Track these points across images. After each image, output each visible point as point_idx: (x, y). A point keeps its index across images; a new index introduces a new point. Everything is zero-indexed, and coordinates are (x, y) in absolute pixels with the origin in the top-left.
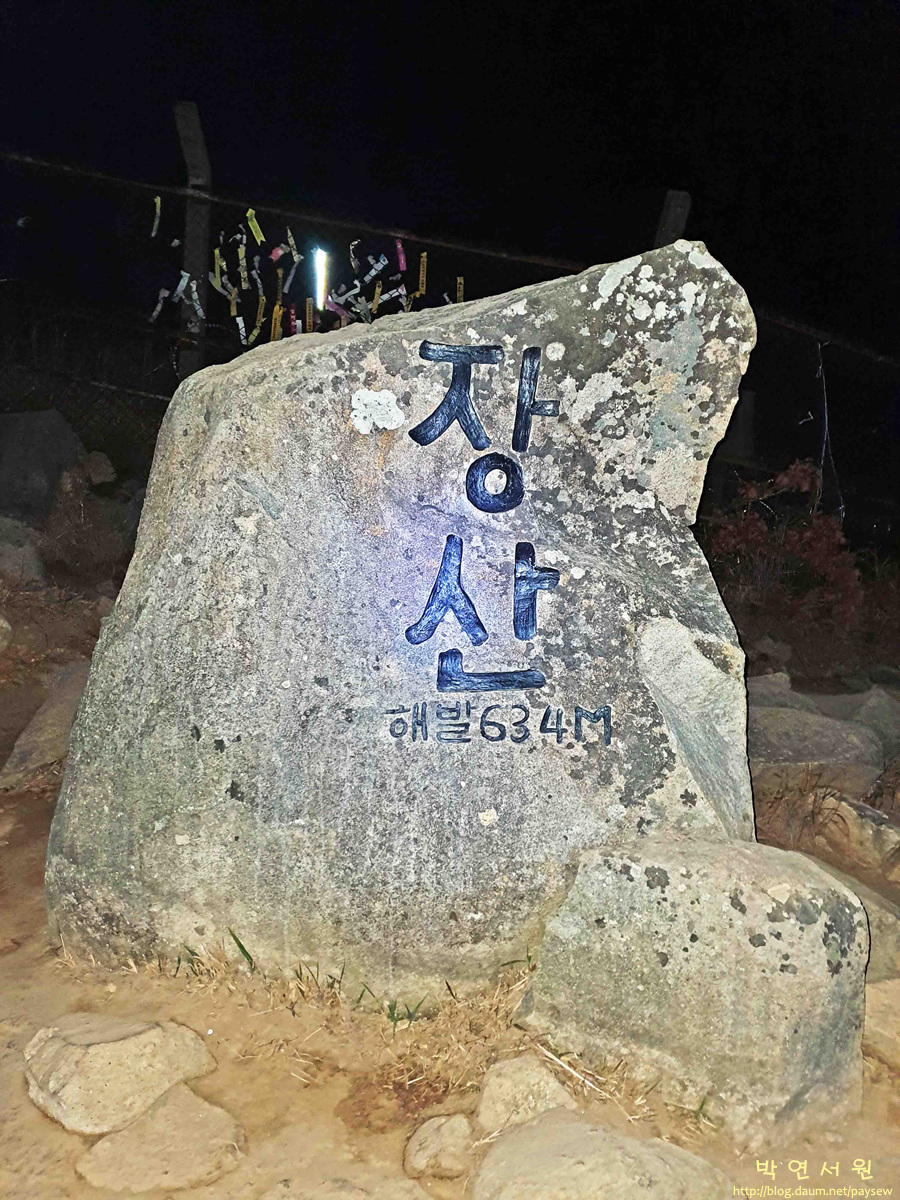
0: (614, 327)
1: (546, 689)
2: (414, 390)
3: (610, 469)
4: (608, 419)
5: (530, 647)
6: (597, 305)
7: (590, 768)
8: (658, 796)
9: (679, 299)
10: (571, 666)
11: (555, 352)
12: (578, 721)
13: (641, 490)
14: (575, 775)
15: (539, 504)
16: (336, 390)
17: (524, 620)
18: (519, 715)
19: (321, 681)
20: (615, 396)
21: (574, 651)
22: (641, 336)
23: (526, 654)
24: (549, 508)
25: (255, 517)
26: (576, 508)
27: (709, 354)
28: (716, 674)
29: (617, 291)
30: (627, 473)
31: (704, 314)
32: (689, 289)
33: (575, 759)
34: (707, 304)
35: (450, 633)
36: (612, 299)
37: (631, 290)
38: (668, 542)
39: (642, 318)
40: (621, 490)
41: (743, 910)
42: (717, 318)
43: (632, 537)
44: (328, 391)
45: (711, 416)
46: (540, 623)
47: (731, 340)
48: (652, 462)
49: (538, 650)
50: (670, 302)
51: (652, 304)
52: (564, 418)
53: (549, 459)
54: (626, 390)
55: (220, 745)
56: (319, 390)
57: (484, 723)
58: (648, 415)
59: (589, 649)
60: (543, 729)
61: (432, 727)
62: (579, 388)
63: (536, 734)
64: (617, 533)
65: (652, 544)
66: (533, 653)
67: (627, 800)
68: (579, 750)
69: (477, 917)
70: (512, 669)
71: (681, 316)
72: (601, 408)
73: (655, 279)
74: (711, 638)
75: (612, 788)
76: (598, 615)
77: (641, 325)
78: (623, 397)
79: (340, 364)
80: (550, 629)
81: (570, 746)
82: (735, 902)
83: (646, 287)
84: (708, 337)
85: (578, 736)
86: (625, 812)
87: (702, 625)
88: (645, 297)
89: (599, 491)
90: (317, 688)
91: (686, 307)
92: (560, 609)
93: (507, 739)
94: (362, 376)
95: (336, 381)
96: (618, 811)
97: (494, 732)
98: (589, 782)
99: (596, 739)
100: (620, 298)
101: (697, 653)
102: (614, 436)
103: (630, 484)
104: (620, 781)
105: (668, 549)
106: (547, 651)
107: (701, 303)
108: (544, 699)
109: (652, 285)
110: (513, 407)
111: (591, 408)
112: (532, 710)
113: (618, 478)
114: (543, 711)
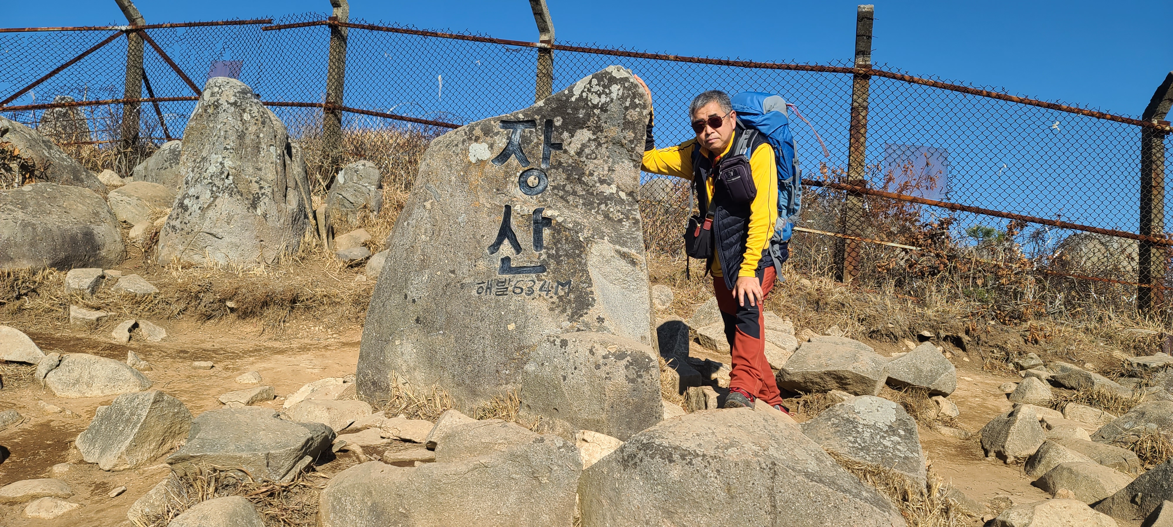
0: (584, 108)
1: (545, 274)
2: (494, 141)
3: (591, 174)
4: (587, 151)
5: (540, 255)
6: (573, 99)
7: (558, 306)
8: (585, 318)
9: (611, 92)
10: (559, 263)
11: (558, 122)
12: (557, 287)
13: (609, 184)
14: (552, 309)
15: (556, 191)
16: (463, 144)
17: (538, 243)
18: (530, 284)
19: (453, 272)
20: (590, 140)
21: (561, 256)
22: (597, 112)
23: (539, 258)
24: (561, 193)
25: (431, 201)
26: (574, 193)
27: (628, 117)
28: (630, 267)
29: (583, 91)
30: (600, 176)
31: (623, 98)
32: (615, 88)
33: (553, 303)
34: (623, 94)
35: (506, 249)
36: (581, 96)
37: (589, 90)
38: (619, 208)
39: (595, 103)
40: (598, 184)
41: (593, 354)
42: (629, 100)
43: (603, 207)
44: (460, 145)
45: (636, 145)
46: (545, 243)
47: (638, 109)
48: (613, 170)
49: (544, 256)
50: (607, 94)
51: (600, 96)
52: (566, 152)
53: (560, 170)
54: (595, 137)
55: (414, 301)
56: (457, 145)
57: (515, 287)
58: (607, 148)
59: (566, 255)
60: (541, 290)
61: (494, 290)
62: (572, 136)
63: (537, 292)
64: (596, 205)
65: (612, 210)
66: (542, 258)
67: (571, 319)
68: (555, 299)
69: (507, 372)
70: (533, 265)
71: (612, 100)
72: (584, 146)
73: (599, 85)
74: (625, 250)
75: (565, 314)
76: (570, 238)
77: (595, 106)
78: (594, 140)
79: (466, 133)
80: (550, 246)
81: (551, 297)
82: (591, 351)
83: (596, 88)
84: (626, 108)
85: (556, 293)
86: (570, 324)
87: (624, 244)
88: (596, 93)
89: (586, 185)
90: (450, 274)
91: (614, 96)
92: (554, 237)
93: (523, 294)
94: (473, 138)
95: (464, 141)
96: (567, 324)
97: (518, 291)
98: (557, 312)
99: (563, 294)
100: (584, 95)
101: (617, 256)
102: (591, 158)
103: (602, 182)
104: (569, 312)
105: (619, 211)
106: (548, 257)
107: (621, 94)
108: (543, 277)
109: (598, 88)
110: (541, 147)
111: (579, 146)
112: (537, 282)
113: (596, 179)
114: (542, 283)
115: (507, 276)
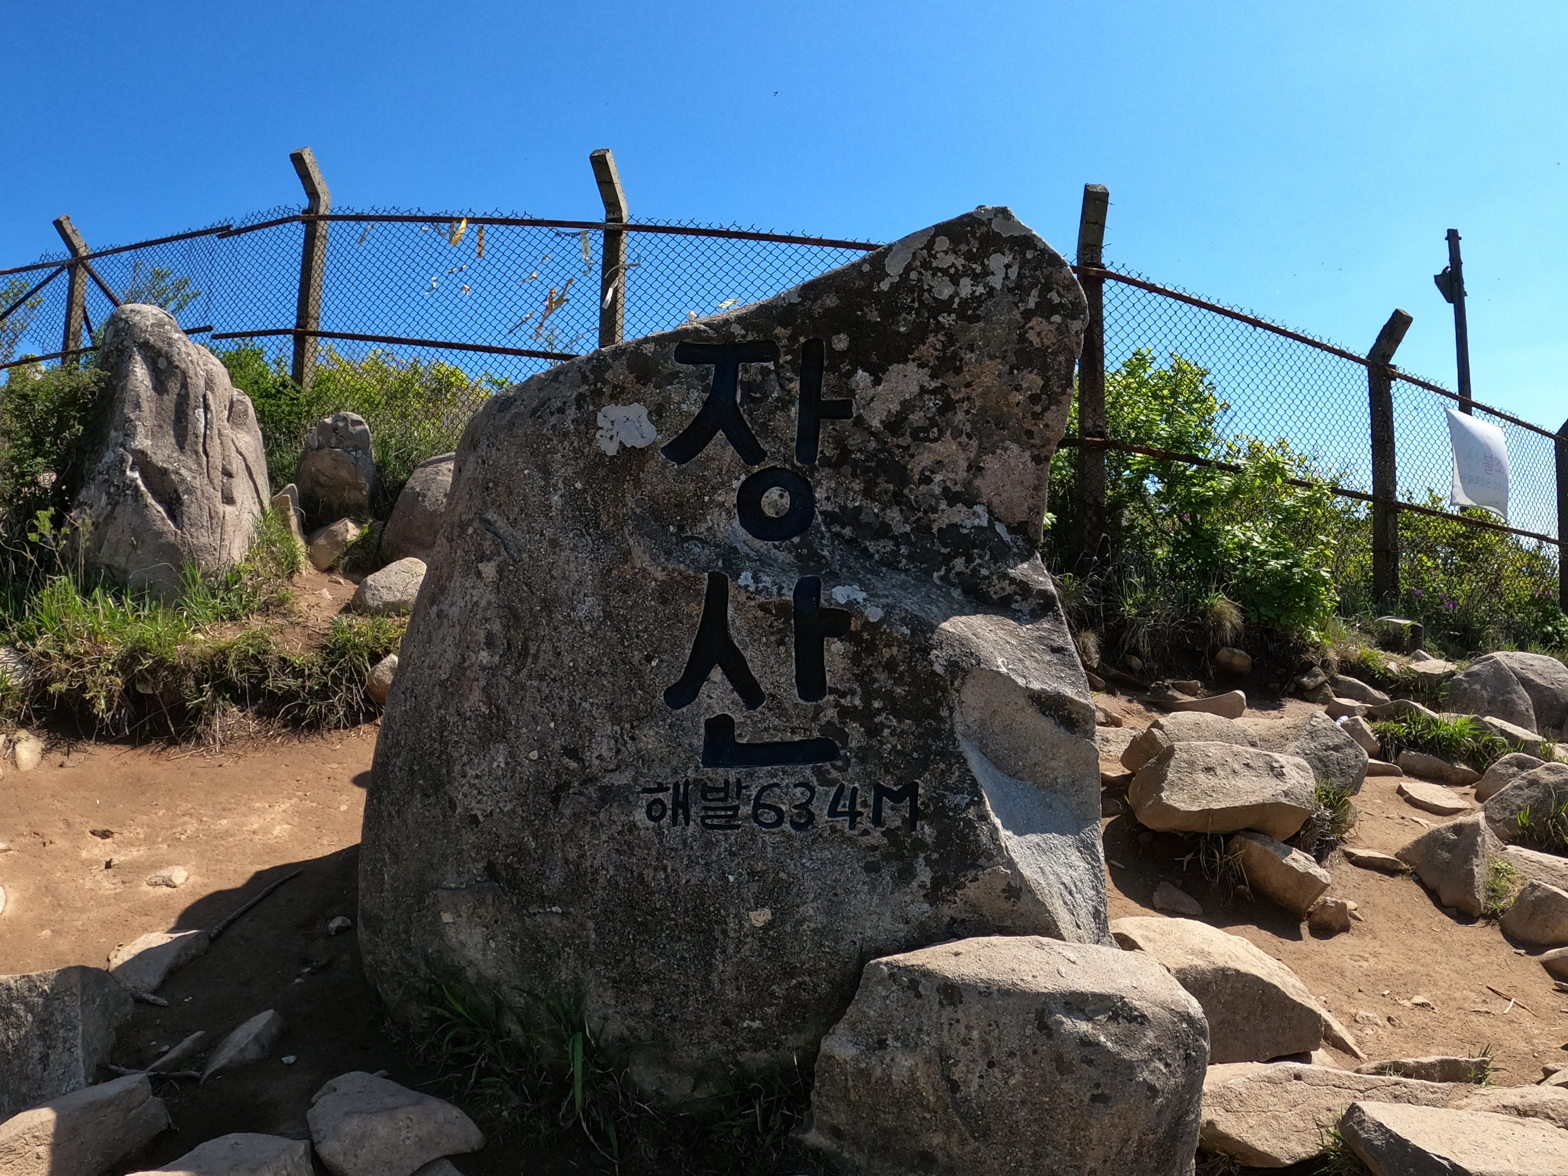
0: (911, 308)
1: (838, 763)
2: (670, 400)
3: (928, 481)
4: (916, 420)
5: (818, 710)
6: (885, 286)
7: (889, 860)
8: (972, 891)
9: (987, 272)
10: (873, 731)
11: (840, 343)
12: (879, 802)
13: (970, 504)
14: (871, 868)
15: (835, 528)
16: (579, 408)
17: (810, 677)
18: (801, 794)
19: (572, 753)
20: (923, 391)
21: (875, 713)
22: (946, 319)
23: (815, 718)
24: (849, 532)
25: (497, 560)
26: (885, 531)
27: (1031, 336)
28: (1060, 735)
29: (908, 269)
30: (948, 483)
31: (1019, 289)
32: (997, 262)
33: (871, 848)
34: (1019, 277)
35: (718, 693)
36: (904, 276)
37: (926, 265)
38: (1004, 569)
39: (944, 297)
40: (943, 505)
42: (1034, 292)
43: (959, 563)
44: (571, 411)
45: (1046, 409)
46: (830, 680)
47: (1057, 318)
48: (980, 469)
49: (831, 713)
50: (976, 278)
51: (955, 281)
52: (860, 421)
53: (847, 469)
54: (935, 384)
55: (474, 819)
56: (561, 410)
57: (758, 805)
58: (967, 412)
59: (893, 711)
60: (832, 813)
61: (696, 810)
62: (877, 382)
63: (822, 817)
64: (940, 559)
65: (984, 572)
66: (823, 717)
67: (932, 897)
68: (876, 837)
69: (754, 1025)
70: (797, 737)
71: (991, 293)
72: (907, 406)
73: (954, 252)
75: (914, 884)
76: (903, 665)
77: (942, 306)
78: (935, 392)
79: (584, 376)
80: (844, 687)
81: (866, 832)
83: (945, 261)
84: (1028, 315)
85: (877, 820)
86: (931, 911)
89: (914, 506)
90: (566, 760)
92: (855, 661)
93: (786, 826)
94: (608, 390)
95: (580, 399)
96: (921, 910)
97: (769, 817)
98: (887, 875)
99: (898, 823)
100: (913, 275)
101: (1032, 710)
102: (927, 439)
103: (952, 498)
104: (925, 875)
105: (1004, 577)
106: (841, 715)
107: (1014, 276)
108: (834, 774)
109: (951, 259)
110: (794, 411)
111: (895, 407)
112: (819, 789)
113: (937, 491)
114: (833, 791)
115: (733, 774)
